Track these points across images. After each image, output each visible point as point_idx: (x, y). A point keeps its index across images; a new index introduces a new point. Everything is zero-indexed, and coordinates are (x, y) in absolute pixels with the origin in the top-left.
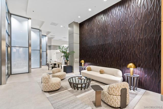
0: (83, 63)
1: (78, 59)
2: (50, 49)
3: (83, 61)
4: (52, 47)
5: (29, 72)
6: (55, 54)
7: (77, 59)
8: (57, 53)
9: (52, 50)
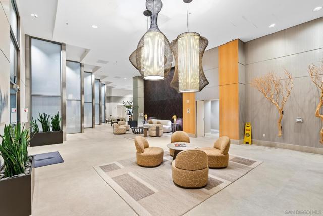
0: (146, 118)
1: (143, 114)
2: (109, 101)
3: (146, 115)
4: (112, 99)
5: (93, 127)
6: (116, 108)
7: (141, 114)
8: (119, 107)
9: (112, 103)
